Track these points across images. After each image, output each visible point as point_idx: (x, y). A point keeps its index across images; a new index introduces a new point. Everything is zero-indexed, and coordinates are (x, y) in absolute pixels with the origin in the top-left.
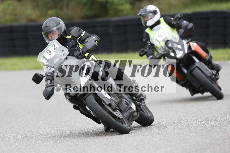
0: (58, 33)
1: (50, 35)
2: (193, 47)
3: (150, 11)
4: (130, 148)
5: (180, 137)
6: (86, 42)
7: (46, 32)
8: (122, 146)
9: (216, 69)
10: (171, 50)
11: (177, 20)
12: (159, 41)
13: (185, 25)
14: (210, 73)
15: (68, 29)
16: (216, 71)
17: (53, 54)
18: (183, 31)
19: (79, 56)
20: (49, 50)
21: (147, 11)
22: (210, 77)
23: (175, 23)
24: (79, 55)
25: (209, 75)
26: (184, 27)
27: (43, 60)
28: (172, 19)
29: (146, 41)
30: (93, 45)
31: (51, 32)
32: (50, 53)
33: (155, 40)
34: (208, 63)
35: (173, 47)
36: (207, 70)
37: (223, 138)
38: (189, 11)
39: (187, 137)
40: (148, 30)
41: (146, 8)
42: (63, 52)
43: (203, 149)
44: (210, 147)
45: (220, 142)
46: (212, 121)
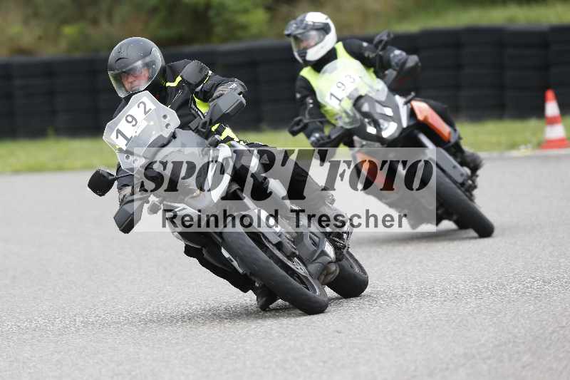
0: (147, 75)
1: (127, 78)
2: (421, 112)
3: (314, 26)
4: (266, 366)
5: (390, 340)
6: (218, 97)
7: (116, 72)
8: (248, 363)
9: (472, 165)
10: (366, 120)
11: (380, 48)
12: (338, 99)
13: (400, 60)
14: (462, 175)
15: (169, 64)
16: (470, 169)
17: (142, 124)
18: (394, 73)
19: (202, 130)
20: (131, 116)
21: (307, 25)
22: (462, 184)
23: (372, 55)
24: (202, 128)
25: (460, 180)
26: (397, 63)
27: (117, 137)
28: (365, 44)
29: (304, 98)
30: (236, 104)
31: (132, 73)
32: (134, 123)
33: (328, 95)
34: (453, 150)
35: (372, 112)
36: (454, 167)
37: (497, 343)
38: (412, 26)
39: (408, 339)
40: (306, 73)
41: (305, 17)
42: (167, 121)
43: (447, 369)
44: (464, 365)
45: (489, 352)
46: (468, 300)
